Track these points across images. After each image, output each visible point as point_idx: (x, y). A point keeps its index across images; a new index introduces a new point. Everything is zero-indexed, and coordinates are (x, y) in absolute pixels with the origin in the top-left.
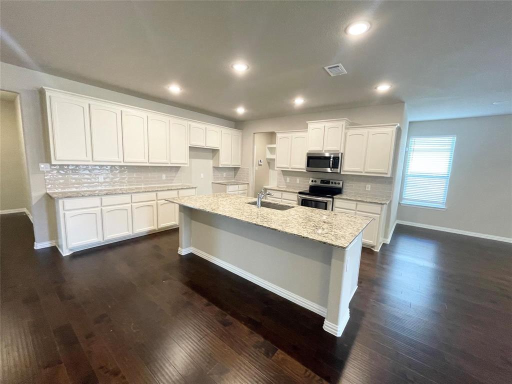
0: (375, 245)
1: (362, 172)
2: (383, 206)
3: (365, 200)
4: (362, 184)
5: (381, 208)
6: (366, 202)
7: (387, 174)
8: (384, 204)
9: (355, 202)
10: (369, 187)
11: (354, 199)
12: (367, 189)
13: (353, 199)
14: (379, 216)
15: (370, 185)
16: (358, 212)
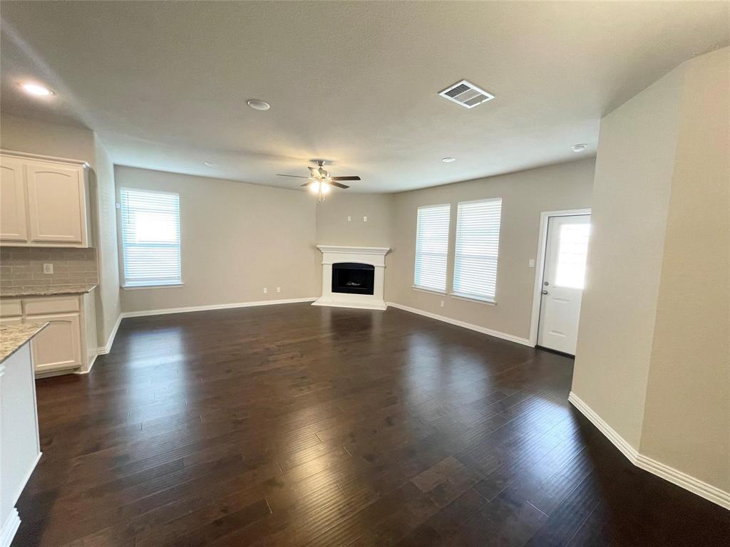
0: (80, 364)
1: (25, 242)
2: (81, 296)
3: (43, 293)
4: (33, 264)
5: (79, 300)
6: (45, 296)
7: (80, 243)
8: (83, 293)
9: (18, 301)
10: (49, 268)
11: (14, 295)
12: (45, 272)
13: (11, 294)
14: (76, 314)
15: (52, 265)
16: (29, 318)
